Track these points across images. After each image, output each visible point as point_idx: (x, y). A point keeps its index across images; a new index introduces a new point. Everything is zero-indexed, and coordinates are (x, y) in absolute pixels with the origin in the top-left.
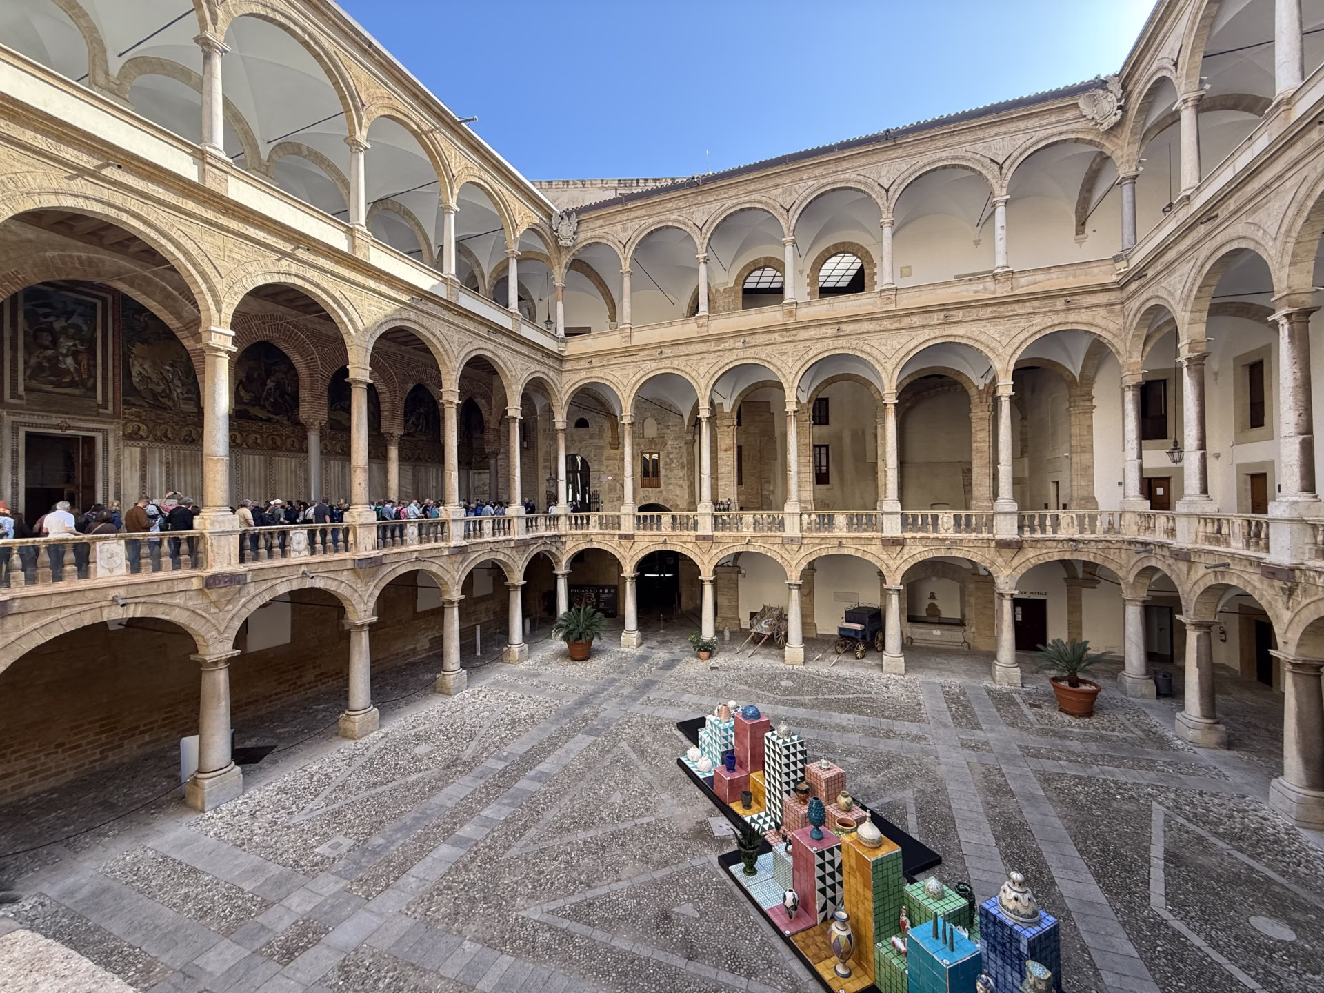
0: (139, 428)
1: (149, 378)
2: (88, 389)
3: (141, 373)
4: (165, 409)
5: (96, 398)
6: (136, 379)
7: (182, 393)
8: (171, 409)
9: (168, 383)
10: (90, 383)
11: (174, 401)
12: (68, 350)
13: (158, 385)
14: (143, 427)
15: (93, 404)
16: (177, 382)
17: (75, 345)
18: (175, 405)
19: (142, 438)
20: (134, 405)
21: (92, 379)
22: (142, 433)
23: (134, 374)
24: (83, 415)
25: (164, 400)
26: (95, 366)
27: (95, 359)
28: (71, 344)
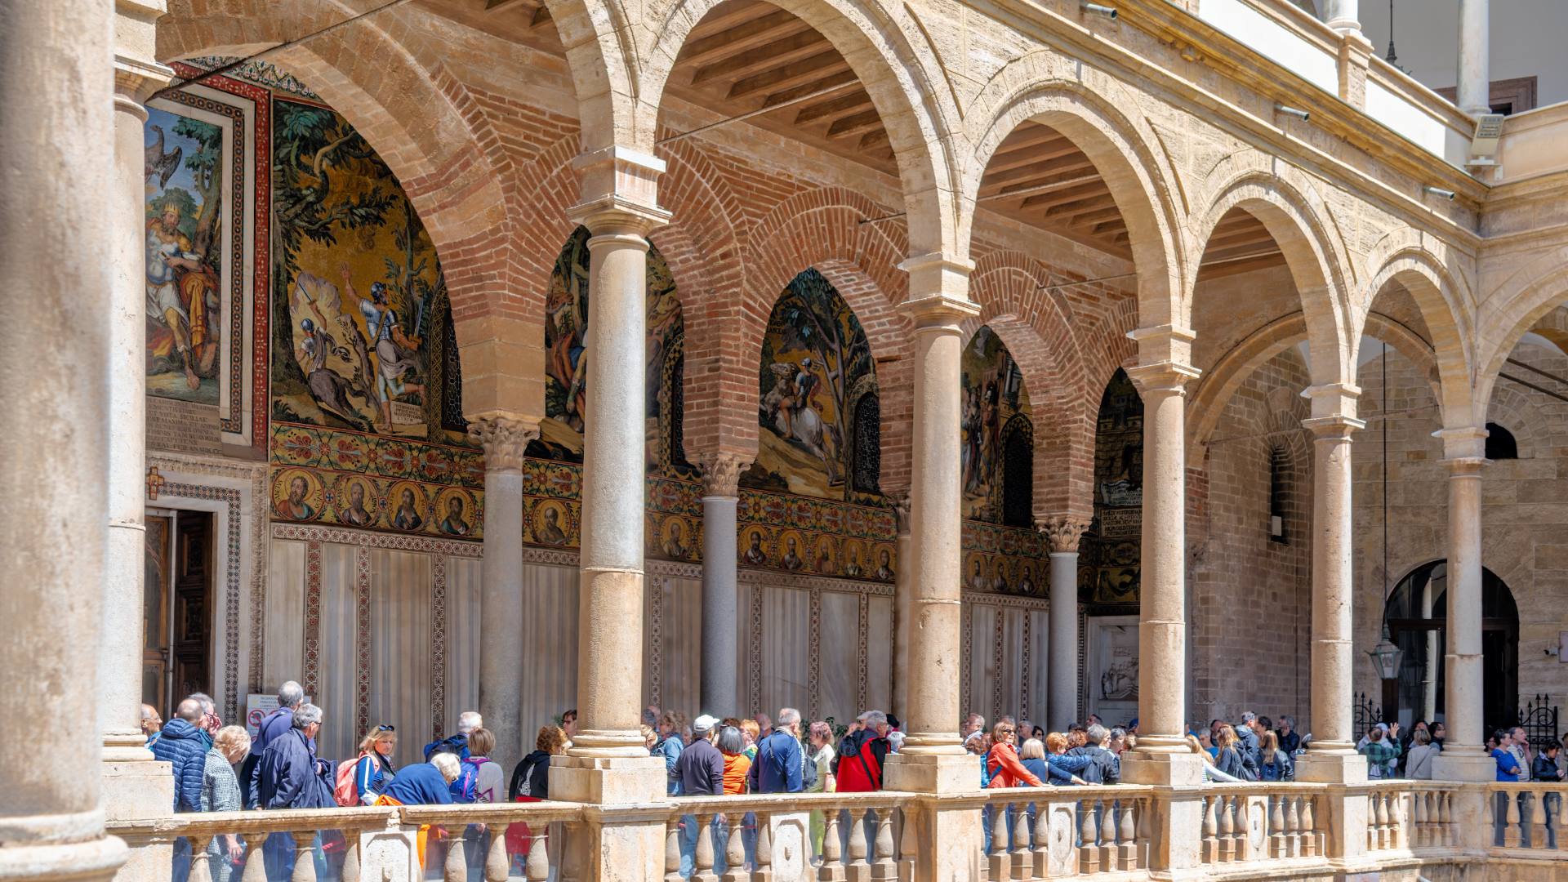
0: (306, 486)
1: (327, 339)
2: (202, 378)
3: (311, 325)
4: (358, 427)
5: (217, 401)
6: (300, 343)
7: (396, 380)
8: (372, 431)
9: (367, 352)
10: (206, 363)
11: (378, 405)
12: (166, 266)
13: (346, 359)
14: (314, 485)
15: (213, 421)
16: (387, 350)
17: (178, 252)
18: (381, 418)
19: (312, 519)
20: (294, 418)
21: (211, 348)
22: (312, 501)
23: (297, 329)
24: (194, 451)
25: (357, 403)
26: (217, 310)
27: (217, 291)
28: (170, 248)
